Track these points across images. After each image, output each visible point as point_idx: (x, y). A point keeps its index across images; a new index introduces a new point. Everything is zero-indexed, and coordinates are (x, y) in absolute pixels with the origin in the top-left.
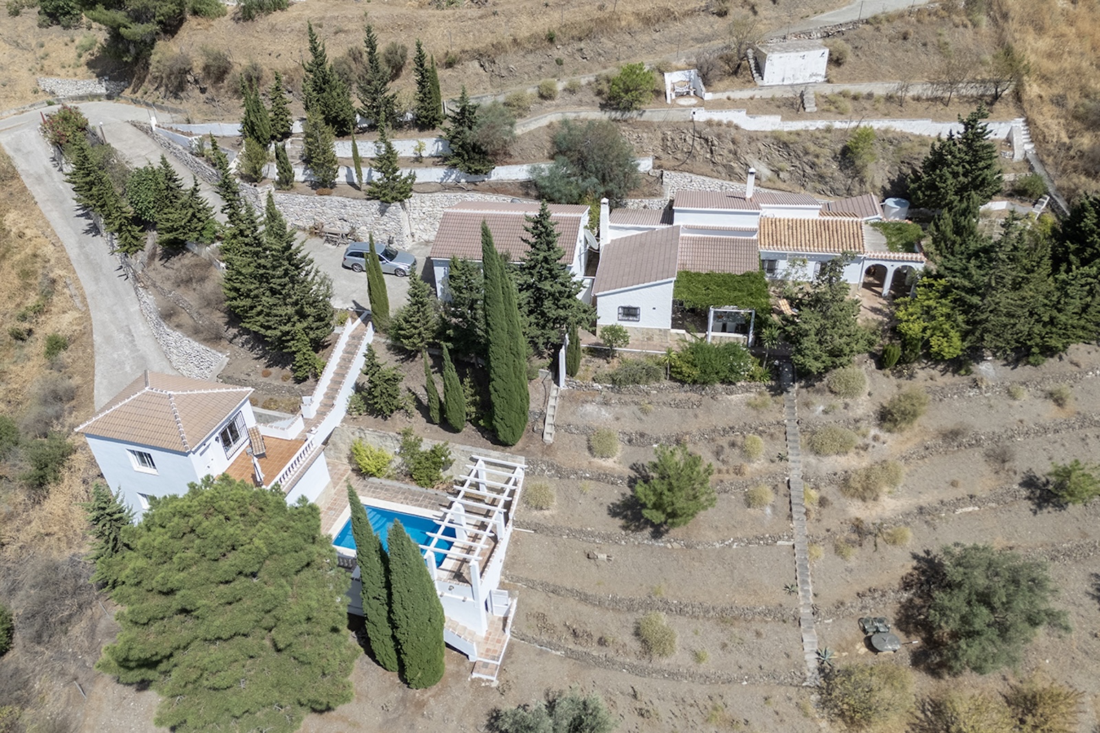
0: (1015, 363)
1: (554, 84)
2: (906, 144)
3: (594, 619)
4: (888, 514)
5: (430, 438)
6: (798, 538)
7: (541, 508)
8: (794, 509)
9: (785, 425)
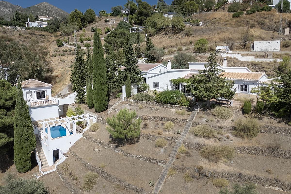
1: (182, 47)
4: (219, 170)
6: (167, 164)
7: (93, 131)
8: (172, 152)
9: (186, 122)
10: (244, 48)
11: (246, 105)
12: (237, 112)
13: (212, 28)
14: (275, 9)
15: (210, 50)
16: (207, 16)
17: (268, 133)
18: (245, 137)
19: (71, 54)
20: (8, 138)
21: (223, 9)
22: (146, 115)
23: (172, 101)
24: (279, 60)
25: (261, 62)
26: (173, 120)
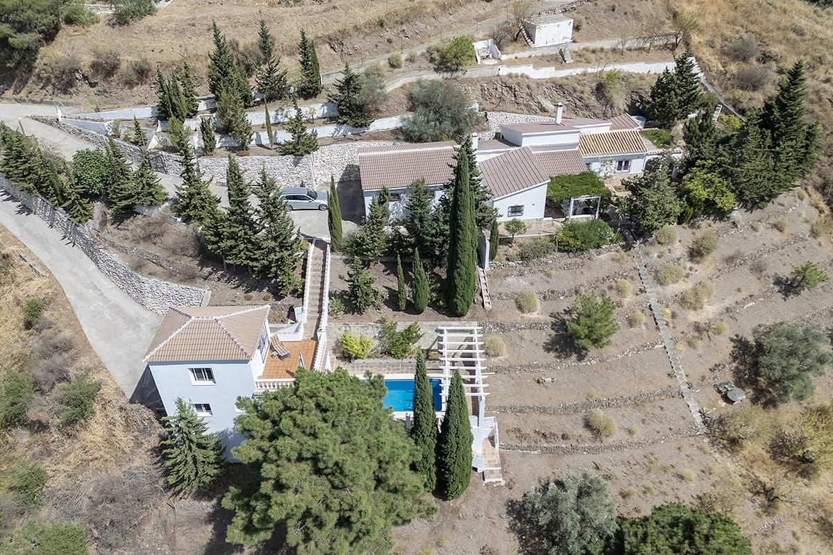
0: (751, 210)
1: (400, 56)
2: (632, 80)
3: (555, 424)
4: (711, 316)
5: (402, 322)
6: (666, 342)
7: (497, 355)
10: (515, 40)
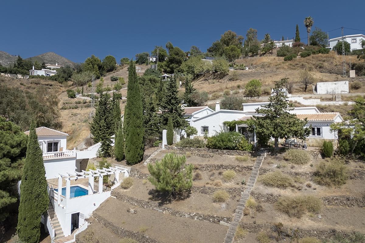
1: (229, 91)
4: (305, 228)
6: (233, 222)
7: (125, 188)
8: (238, 206)
9: (251, 169)
10: (305, 91)
11: (326, 145)
12: (315, 156)
13: (262, 71)
14: (333, 51)
15: (264, 93)
16: (253, 60)
17: (359, 179)
18: (331, 184)
19: (85, 107)
20: (10, 198)
21: (271, 53)
22: (197, 163)
23: (229, 144)
24: (350, 103)
25: (329, 106)
26: (233, 168)
